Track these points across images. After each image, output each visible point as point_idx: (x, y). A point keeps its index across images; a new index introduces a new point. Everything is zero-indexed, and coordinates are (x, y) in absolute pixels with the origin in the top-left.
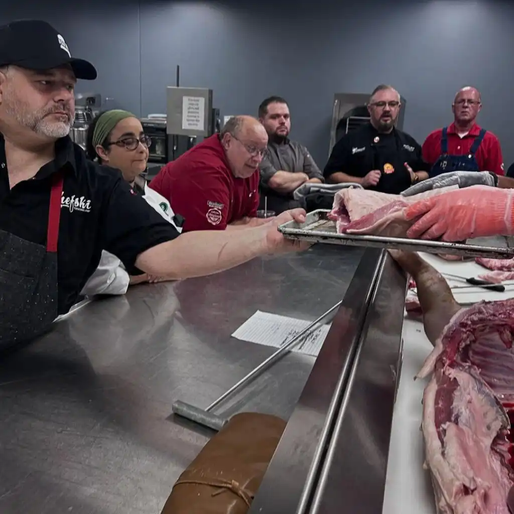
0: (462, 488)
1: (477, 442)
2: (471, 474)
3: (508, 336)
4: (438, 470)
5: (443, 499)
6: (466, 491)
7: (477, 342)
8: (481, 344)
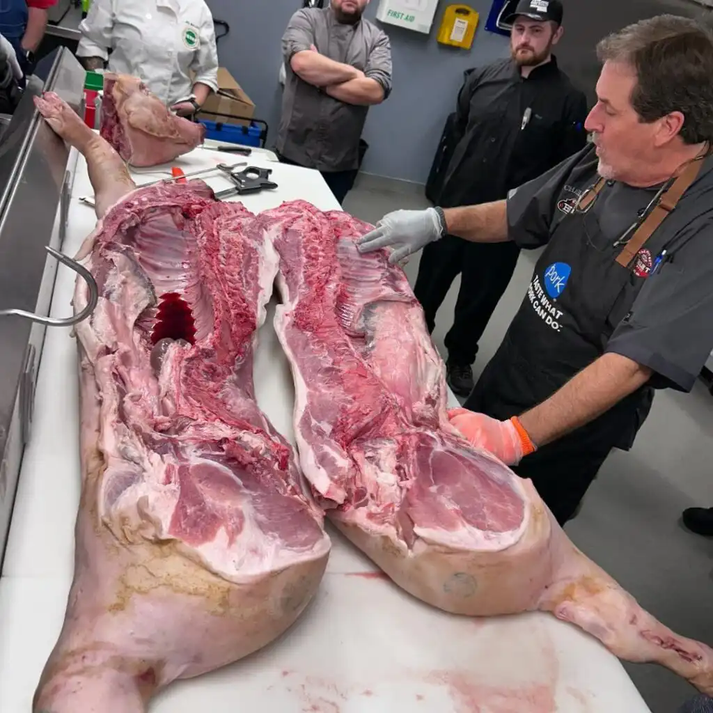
0: (105, 348)
1: (125, 317)
2: (115, 339)
3: (179, 217)
4: (84, 337)
5: (86, 358)
6: (108, 351)
7: (147, 225)
8: (150, 226)
